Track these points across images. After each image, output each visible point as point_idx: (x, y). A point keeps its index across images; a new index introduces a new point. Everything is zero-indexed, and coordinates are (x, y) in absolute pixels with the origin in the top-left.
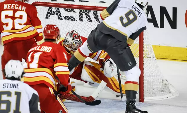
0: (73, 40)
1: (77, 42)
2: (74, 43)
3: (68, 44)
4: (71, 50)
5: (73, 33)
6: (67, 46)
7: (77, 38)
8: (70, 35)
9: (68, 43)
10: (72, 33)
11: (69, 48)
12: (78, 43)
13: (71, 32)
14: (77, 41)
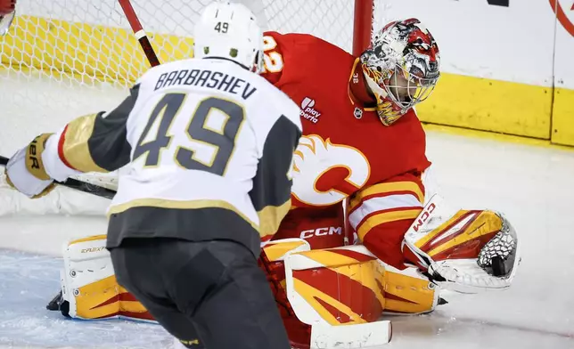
0: (406, 52)
1: (420, 65)
2: (409, 65)
3: (379, 69)
4: (385, 94)
5: (412, 26)
6: (372, 76)
7: (423, 51)
8: (399, 29)
9: (382, 64)
10: (408, 27)
11: (381, 85)
12: (423, 70)
13: (407, 21)
14: (421, 60)
